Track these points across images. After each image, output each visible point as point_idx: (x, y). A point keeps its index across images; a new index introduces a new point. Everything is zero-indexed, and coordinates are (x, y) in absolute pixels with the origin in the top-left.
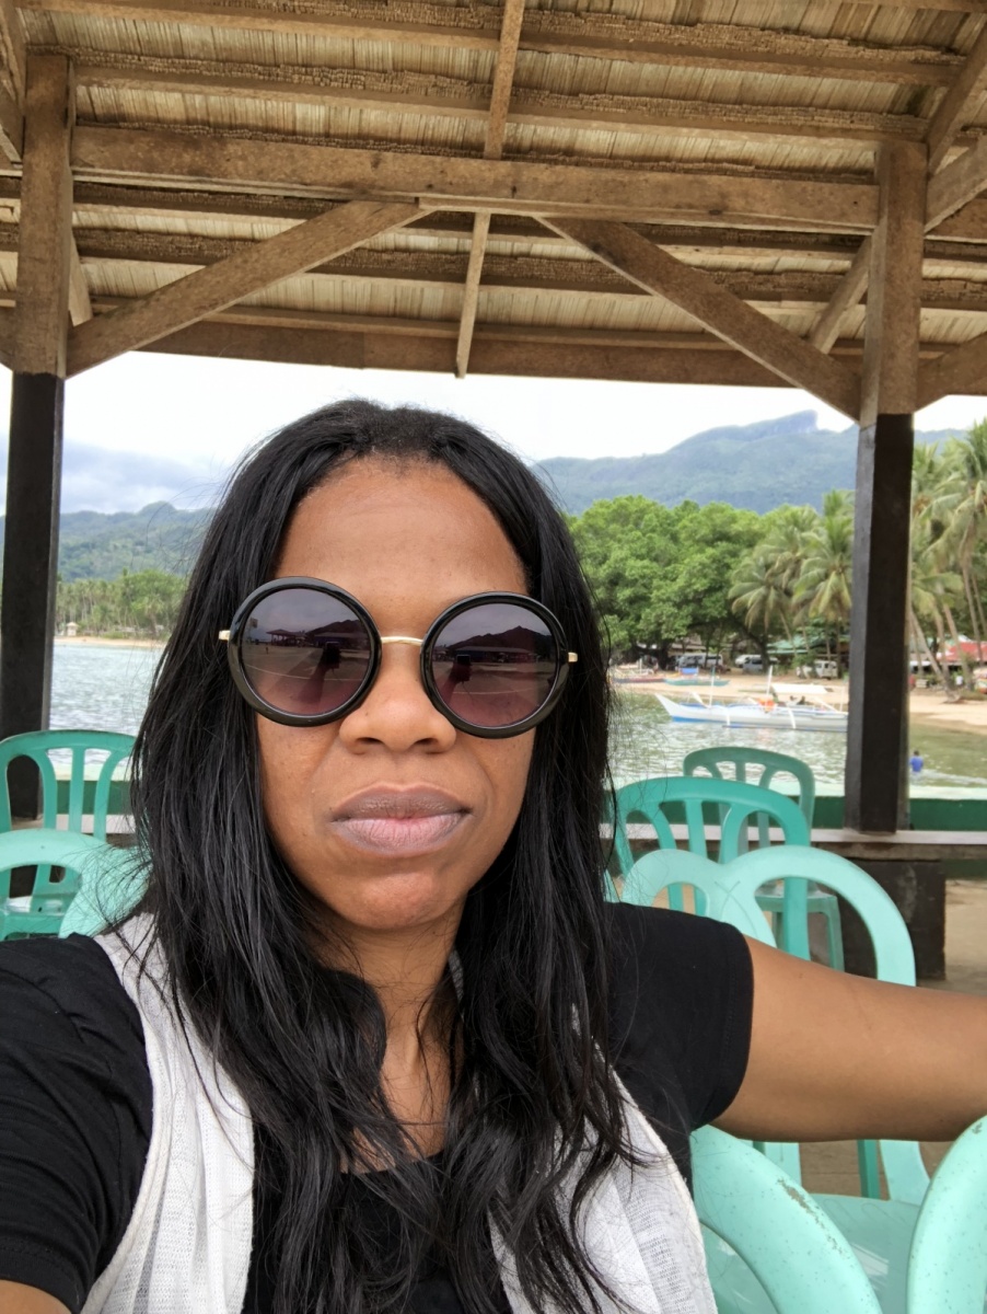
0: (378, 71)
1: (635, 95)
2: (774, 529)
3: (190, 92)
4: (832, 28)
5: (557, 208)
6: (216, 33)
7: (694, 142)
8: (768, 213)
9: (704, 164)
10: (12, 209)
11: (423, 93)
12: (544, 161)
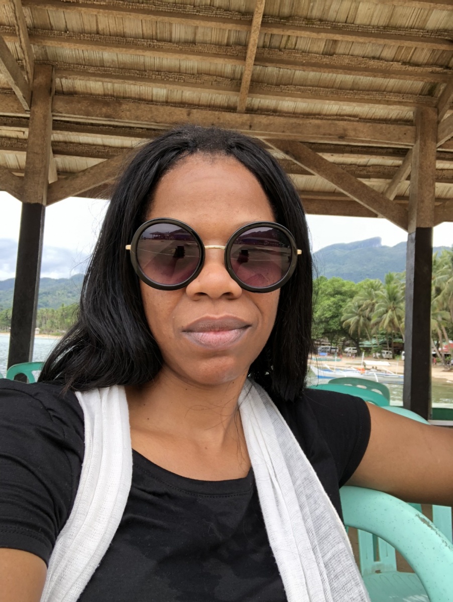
0: (190, 74)
1: (305, 86)
2: (362, 289)
3: (106, 82)
4: (394, 57)
5: (270, 135)
6: (119, 56)
7: (332, 107)
8: (365, 138)
9: (336, 117)
10: (24, 132)
11: (210, 84)
12: (264, 114)
